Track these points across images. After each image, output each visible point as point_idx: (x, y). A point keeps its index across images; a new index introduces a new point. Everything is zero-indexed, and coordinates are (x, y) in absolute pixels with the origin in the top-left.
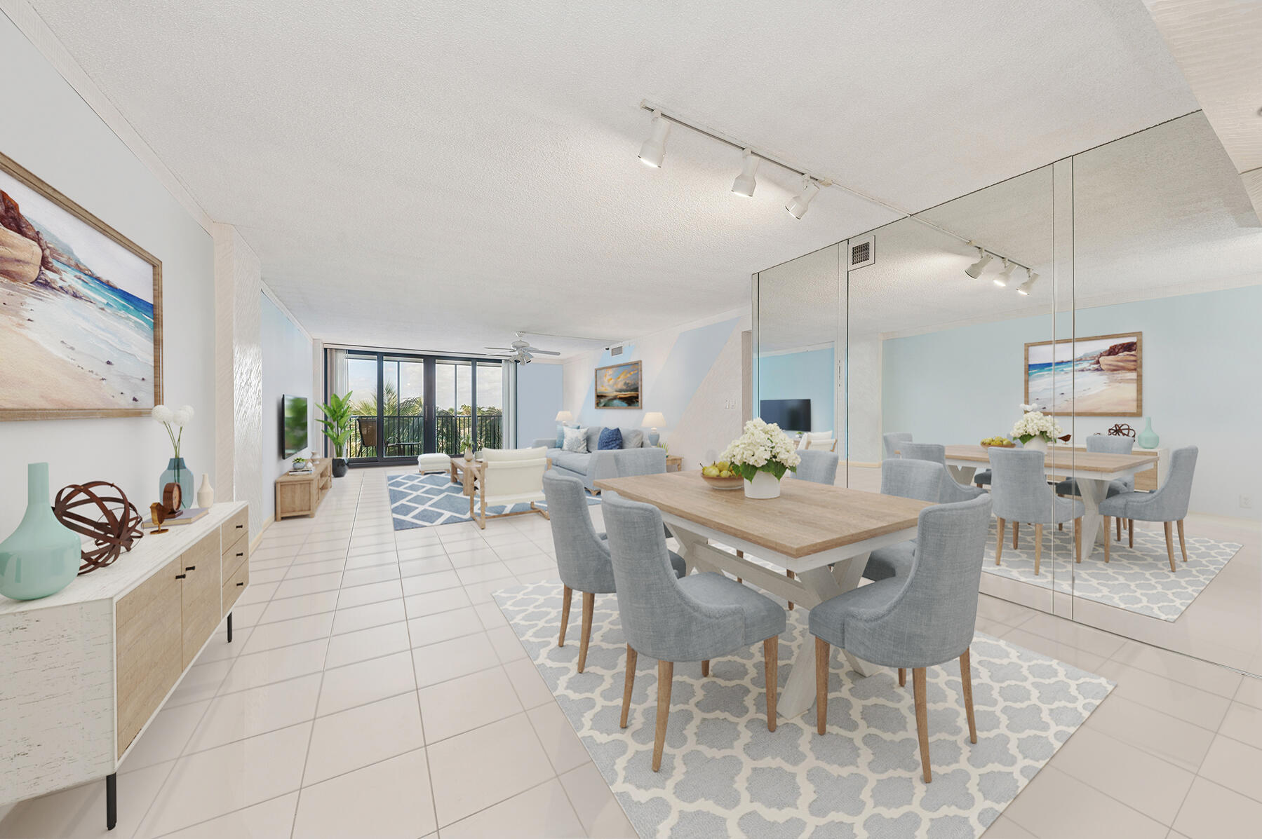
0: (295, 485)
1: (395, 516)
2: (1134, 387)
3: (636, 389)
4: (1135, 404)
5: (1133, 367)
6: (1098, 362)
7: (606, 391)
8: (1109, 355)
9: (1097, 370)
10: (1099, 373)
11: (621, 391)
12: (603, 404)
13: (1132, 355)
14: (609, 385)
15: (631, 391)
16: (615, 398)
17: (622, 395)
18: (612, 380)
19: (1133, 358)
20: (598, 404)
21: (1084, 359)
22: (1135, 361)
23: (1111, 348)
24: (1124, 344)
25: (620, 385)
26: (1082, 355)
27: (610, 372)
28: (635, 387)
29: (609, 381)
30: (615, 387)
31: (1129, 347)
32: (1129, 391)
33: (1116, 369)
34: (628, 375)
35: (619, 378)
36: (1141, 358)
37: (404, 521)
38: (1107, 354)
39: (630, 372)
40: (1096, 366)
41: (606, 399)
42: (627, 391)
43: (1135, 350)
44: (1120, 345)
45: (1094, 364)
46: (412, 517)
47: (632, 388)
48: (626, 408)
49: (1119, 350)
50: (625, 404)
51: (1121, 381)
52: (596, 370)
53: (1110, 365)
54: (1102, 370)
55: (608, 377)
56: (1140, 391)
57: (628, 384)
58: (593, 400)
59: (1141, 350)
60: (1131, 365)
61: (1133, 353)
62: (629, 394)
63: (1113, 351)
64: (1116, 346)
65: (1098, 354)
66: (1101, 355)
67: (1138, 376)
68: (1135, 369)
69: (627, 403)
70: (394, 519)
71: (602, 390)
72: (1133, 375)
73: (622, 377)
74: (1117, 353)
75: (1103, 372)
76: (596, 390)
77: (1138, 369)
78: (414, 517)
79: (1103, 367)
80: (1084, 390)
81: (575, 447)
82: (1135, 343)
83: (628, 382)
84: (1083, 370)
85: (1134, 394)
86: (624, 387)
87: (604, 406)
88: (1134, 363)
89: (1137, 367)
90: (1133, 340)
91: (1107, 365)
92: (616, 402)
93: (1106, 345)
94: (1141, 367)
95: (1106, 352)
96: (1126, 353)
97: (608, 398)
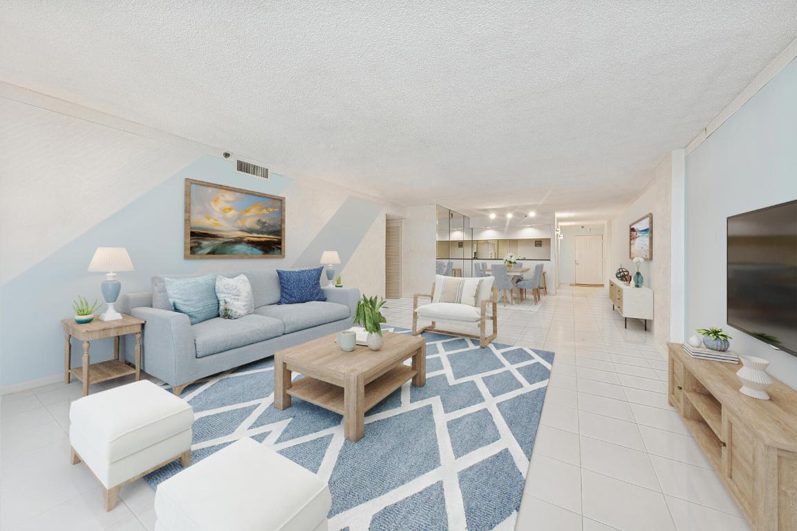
1: (548, 366)
3: (278, 232)
11: (251, 231)
14: (225, 218)
15: (270, 233)
16: (239, 241)
17: (254, 237)
18: (231, 212)
25: (250, 222)
27: (229, 196)
28: (279, 228)
29: (224, 211)
30: (240, 224)
34: (265, 211)
35: (246, 211)
37: (543, 358)
39: (267, 208)
41: (217, 242)
42: (262, 233)
46: (533, 358)
47: (270, 229)
48: (260, 258)
50: (257, 251)
52: (189, 183)
55: (222, 203)
57: (265, 223)
62: (265, 237)
69: (262, 250)
70: (551, 363)
71: (202, 222)
73: (253, 211)
76: (187, 220)
78: (532, 358)
83: (263, 220)
86: (258, 227)
92: (240, 248)
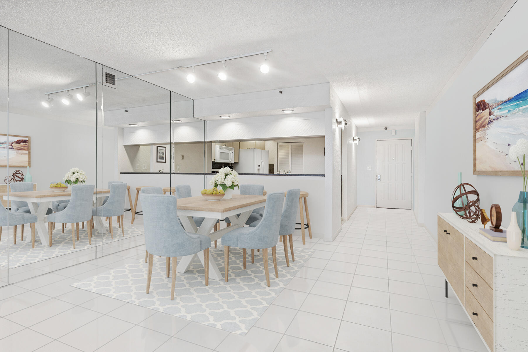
2: (27, 156)
4: (28, 163)
5: (27, 149)
6: (12, 145)
8: (17, 143)
9: (11, 148)
10: (12, 150)
13: (26, 145)
19: (27, 146)
21: (4, 143)
22: (28, 147)
23: (17, 140)
24: (23, 140)
26: (4, 141)
31: (25, 141)
32: (26, 158)
33: (19, 149)
36: (30, 146)
38: (16, 142)
40: (11, 147)
43: (27, 143)
44: (21, 140)
45: (10, 146)
49: (21, 142)
51: (22, 154)
53: (17, 147)
54: (13, 149)
56: (29, 158)
59: (30, 143)
60: (26, 148)
61: (27, 144)
63: (18, 142)
64: (19, 140)
65: (12, 142)
66: (13, 143)
67: (29, 153)
68: (28, 150)
72: (27, 152)
74: (20, 143)
75: (14, 150)
77: (29, 150)
79: (14, 148)
80: (5, 156)
82: (28, 141)
84: (4, 148)
85: (27, 159)
88: (27, 148)
89: (28, 149)
90: (27, 139)
91: (15, 147)
93: (16, 139)
94: (30, 149)
95: (15, 142)
96: (24, 143)
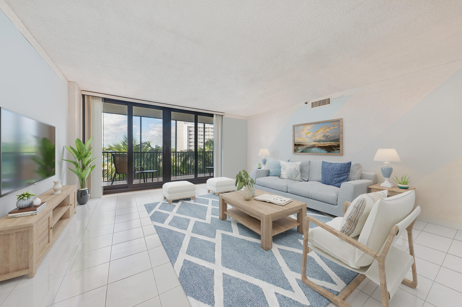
0: (9, 234)
3: (338, 140)
7: (304, 142)
11: (319, 141)
12: (301, 151)
14: (308, 137)
15: (332, 141)
16: (313, 146)
17: (322, 144)
18: (310, 134)
20: (295, 151)
25: (319, 137)
27: (309, 127)
29: (307, 134)
30: (314, 139)
34: (328, 130)
35: (317, 132)
39: (329, 128)
42: (327, 141)
47: (332, 139)
48: (325, 154)
52: (294, 126)
55: (306, 131)
58: (292, 147)
62: (329, 144)
69: (326, 150)
71: (299, 140)
73: (321, 131)
76: (294, 140)
81: (294, 176)
83: (327, 134)
86: (324, 139)
87: (302, 152)
97: (306, 147)
